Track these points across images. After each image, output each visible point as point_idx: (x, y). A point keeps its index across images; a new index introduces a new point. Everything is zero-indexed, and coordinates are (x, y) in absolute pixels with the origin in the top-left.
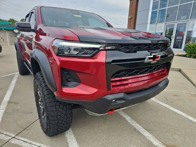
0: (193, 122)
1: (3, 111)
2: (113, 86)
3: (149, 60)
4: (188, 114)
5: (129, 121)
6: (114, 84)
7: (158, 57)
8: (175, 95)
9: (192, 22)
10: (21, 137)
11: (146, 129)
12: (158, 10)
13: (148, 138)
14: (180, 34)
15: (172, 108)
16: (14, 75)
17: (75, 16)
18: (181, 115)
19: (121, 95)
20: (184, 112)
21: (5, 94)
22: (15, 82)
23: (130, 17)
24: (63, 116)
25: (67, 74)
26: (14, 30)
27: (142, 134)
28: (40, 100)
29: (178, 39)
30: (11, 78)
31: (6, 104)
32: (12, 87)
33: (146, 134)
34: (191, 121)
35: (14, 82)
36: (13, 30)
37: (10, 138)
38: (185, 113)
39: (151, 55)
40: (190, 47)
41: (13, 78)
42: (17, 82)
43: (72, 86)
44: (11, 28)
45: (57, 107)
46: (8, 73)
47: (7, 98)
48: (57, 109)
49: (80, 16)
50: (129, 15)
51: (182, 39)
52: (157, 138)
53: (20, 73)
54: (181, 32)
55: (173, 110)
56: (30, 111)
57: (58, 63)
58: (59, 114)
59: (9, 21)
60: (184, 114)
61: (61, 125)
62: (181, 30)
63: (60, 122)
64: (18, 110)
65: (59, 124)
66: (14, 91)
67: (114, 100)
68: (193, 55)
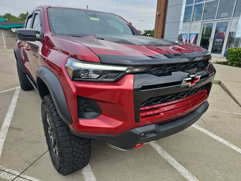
0: (236, 152)
1: (3, 141)
2: (143, 117)
3: (186, 84)
4: (230, 141)
5: (160, 152)
6: (144, 114)
7: (197, 79)
8: (214, 116)
9: (234, 21)
10: (27, 175)
11: (180, 163)
12: (193, 4)
13: (183, 174)
14: (219, 35)
15: (210, 134)
16: (14, 90)
17: (92, 19)
18: (221, 143)
19: (152, 127)
20: (225, 139)
21: (4, 117)
22: (16, 101)
23: (158, 14)
24: (79, 151)
25: (85, 103)
26: (12, 29)
27: (176, 169)
28: (50, 128)
29: (217, 42)
30: (11, 94)
31: (7, 130)
32: (12, 107)
33: (181, 169)
34: (234, 151)
35: (14, 100)
36: (10, 28)
37: (14, 177)
38: (227, 141)
39: (189, 77)
40: (232, 53)
41: (13, 95)
42: (18, 100)
43: (91, 117)
44: (8, 27)
45: (73, 142)
46: (7, 88)
47: (7, 123)
48: (72, 144)
49: (98, 19)
50: (157, 11)
51: (223, 43)
52: (193, 174)
53: (21, 88)
54: (221, 33)
55: (213, 137)
56: (37, 140)
57: (74, 90)
58: (75, 149)
59: (5, 17)
60: (225, 142)
61: (78, 163)
62: (221, 30)
63: (76, 159)
64: (21, 139)
65: (75, 162)
66: (15, 113)
67: (143, 134)
68: (235, 62)
